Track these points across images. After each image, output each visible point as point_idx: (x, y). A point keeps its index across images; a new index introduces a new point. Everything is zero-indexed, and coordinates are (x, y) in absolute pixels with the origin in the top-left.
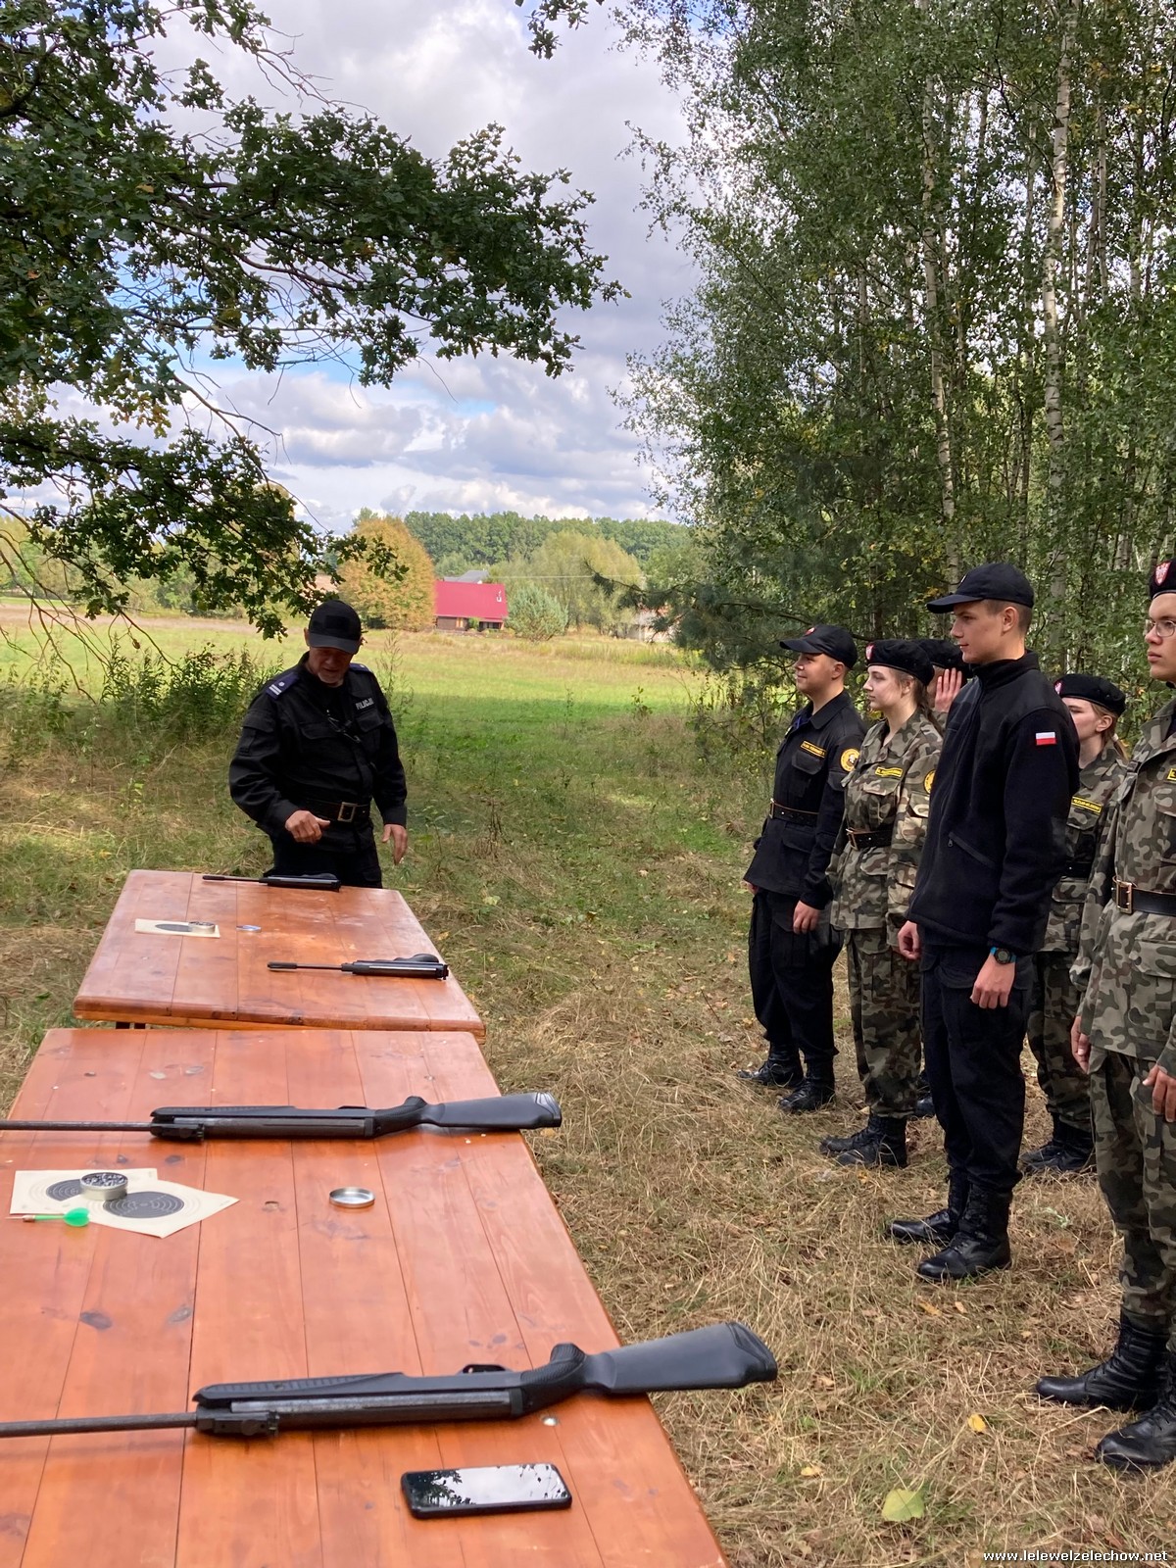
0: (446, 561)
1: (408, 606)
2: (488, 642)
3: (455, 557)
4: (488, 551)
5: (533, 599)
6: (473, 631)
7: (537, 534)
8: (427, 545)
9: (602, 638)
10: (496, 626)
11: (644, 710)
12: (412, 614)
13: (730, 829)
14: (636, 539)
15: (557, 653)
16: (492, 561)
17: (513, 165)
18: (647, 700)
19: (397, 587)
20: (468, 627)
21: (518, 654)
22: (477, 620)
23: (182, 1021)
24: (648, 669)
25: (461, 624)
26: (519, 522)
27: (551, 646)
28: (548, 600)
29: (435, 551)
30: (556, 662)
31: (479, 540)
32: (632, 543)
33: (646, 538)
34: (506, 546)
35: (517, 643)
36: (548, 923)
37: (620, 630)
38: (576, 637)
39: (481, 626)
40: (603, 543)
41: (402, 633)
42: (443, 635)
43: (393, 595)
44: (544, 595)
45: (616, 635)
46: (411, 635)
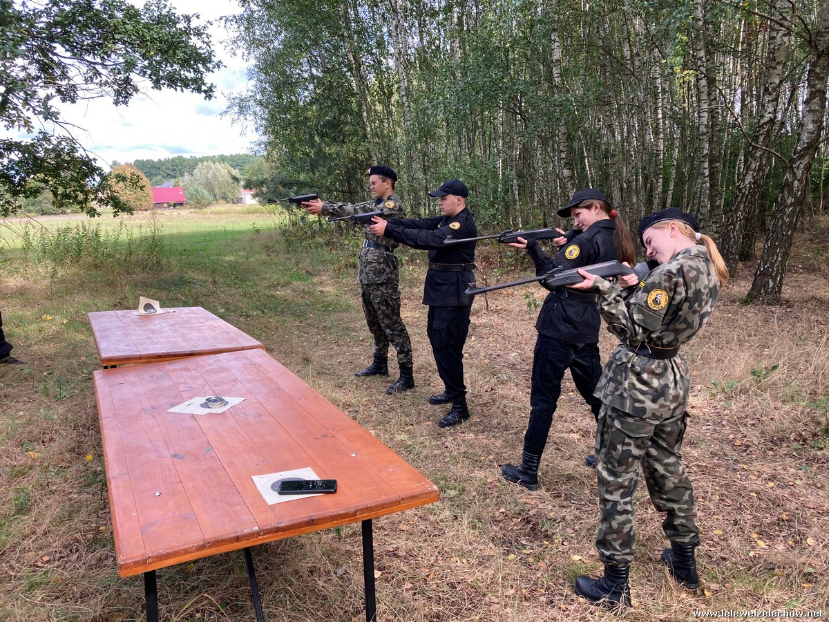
0: (155, 179)
1: (141, 200)
2: (180, 211)
3: (159, 177)
4: (173, 173)
5: (197, 191)
6: (172, 207)
7: (194, 164)
8: (145, 173)
9: (228, 205)
10: (181, 204)
11: (258, 231)
12: (144, 204)
13: (307, 272)
14: (236, 162)
15: (211, 213)
16: (174, 177)
17: (173, 11)
18: (258, 226)
19: (135, 192)
20: (169, 206)
21: (193, 215)
22: (173, 203)
23: (146, 361)
24: (251, 215)
25: (166, 205)
26: (184, 160)
27: (208, 210)
28: (203, 191)
29: (150, 175)
30: (211, 216)
31: (168, 169)
32: (235, 164)
33: (240, 161)
34: (180, 170)
35: (192, 210)
36: (248, 316)
37: (235, 200)
38: (216, 205)
39: (175, 205)
40: (223, 165)
41: (140, 212)
42: (159, 211)
43: (133, 196)
44: (200, 189)
45: (233, 202)
46: (145, 212)
